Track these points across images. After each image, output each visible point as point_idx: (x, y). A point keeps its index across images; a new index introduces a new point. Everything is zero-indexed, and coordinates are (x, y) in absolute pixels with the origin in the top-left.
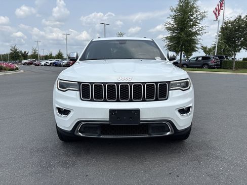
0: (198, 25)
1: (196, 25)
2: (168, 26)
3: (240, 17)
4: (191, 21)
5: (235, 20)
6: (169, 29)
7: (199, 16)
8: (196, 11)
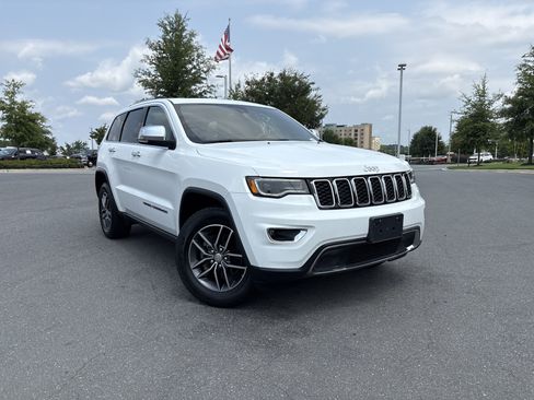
0: (204, 81)
1: (200, 83)
2: (144, 77)
3: (272, 74)
4: (188, 72)
5: (263, 79)
6: (146, 84)
7: (202, 65)
8: (199, 56)
